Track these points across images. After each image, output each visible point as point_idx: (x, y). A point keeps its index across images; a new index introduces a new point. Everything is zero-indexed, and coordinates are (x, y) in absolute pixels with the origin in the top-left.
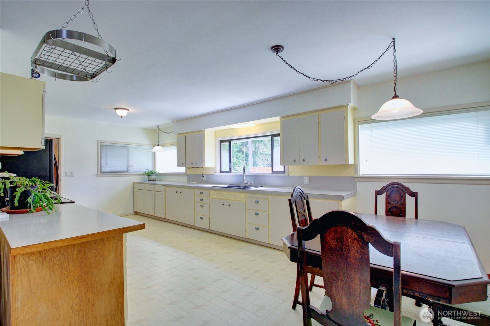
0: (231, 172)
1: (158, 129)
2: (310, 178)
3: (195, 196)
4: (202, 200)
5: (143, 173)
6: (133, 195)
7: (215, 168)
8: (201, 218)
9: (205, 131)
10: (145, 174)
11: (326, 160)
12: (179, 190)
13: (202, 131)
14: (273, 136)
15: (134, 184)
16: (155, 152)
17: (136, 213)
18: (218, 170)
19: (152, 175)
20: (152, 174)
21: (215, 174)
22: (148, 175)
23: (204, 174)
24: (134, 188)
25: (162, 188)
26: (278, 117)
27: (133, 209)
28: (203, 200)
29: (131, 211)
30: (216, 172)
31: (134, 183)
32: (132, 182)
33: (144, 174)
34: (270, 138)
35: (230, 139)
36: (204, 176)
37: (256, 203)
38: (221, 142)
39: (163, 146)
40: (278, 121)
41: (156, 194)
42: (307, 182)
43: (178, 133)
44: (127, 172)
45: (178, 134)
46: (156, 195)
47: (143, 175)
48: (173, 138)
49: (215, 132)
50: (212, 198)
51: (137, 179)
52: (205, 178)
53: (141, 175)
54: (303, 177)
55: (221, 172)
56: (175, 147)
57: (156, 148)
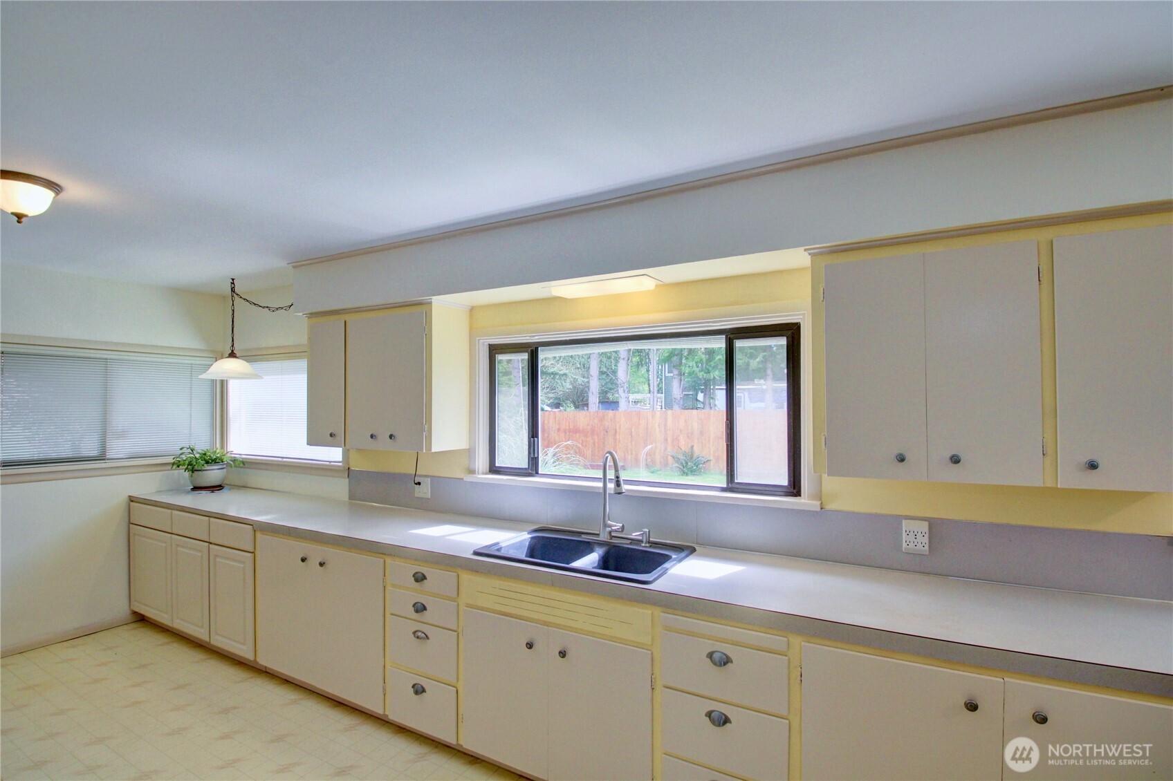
0: (537, 473)
1: (233, 290)
2: (936, 527)
3: (389, 588)
4: (420, 608)
5: (173, 461)
6: (126, 548)
7: (470, 452)
8: (419, 690)
9: (430, 303)
10: (177, 464)
11: (1093, 466)
12: (317, 552)
13: (420, 304)
14: (733, 335)
15: (131, 503)
16: (222, 381)
17: (141, 619)
18: (482, 461)
19: (206, 467)
20: (207, 462)
21: (469, 478)
22: (192, 467)
23: (420, 476)
24: (131, 522)
25: (243, 537)
26: (803, 248)
27: (126, 602)
28: (424, 608)
29: (121, 609)
30: (472, 471)
31: (132, 499)
32: (123, 498)
33: (173, 464)
34: (720, 344)
35: (536, 339)
36: (419, 484)
37: (715, 664)
38: (494, 350)
39: (250, 357)
40: (803, 269)
41: (216, 556)
42: (920, 547)
43: (314, 311)
44: (101, 457)
45: (312, 315)
46: (218, 560)
47: (170, 467)
48: (295, 330)
49: (472, 310)
50: (468, 606)
51: (146, 485)
52: (425, 491)
53: (163, 468)
54: (899, 519)
55: (494, 470)
56: (303, 364)
57: (228, 366)
